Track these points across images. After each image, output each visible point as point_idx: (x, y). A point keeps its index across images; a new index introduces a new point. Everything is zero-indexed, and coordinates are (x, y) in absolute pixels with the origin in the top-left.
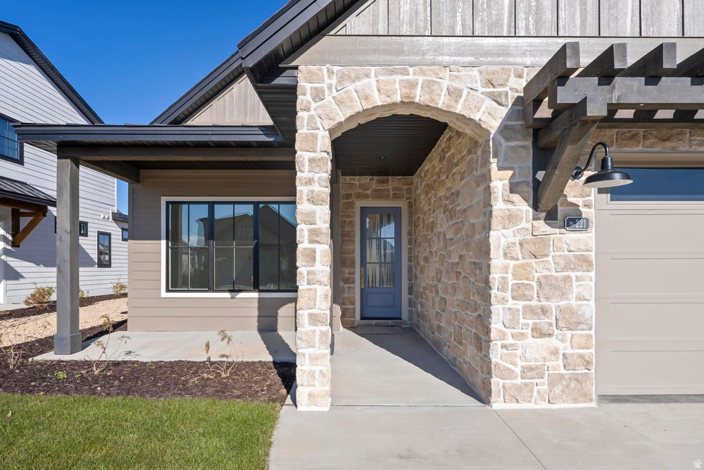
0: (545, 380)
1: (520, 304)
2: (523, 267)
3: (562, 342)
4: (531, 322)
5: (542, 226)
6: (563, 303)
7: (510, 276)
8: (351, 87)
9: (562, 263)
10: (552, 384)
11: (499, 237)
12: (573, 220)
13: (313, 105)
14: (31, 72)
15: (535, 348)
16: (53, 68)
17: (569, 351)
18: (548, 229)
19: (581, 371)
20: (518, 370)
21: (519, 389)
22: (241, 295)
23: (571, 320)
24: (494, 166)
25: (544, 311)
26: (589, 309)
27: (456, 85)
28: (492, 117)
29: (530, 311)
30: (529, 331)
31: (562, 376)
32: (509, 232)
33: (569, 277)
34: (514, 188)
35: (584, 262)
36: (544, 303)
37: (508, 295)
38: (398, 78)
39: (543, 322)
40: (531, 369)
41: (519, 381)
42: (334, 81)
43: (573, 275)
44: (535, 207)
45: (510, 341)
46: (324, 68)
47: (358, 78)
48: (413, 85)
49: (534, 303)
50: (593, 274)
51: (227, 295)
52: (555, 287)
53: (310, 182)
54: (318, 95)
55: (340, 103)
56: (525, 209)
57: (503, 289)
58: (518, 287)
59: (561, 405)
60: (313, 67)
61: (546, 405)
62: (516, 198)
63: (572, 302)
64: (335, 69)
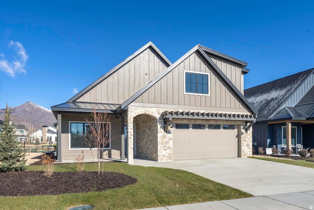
0: (166, 157)
1: (162, 145)
2: (162, 140)
3: (168, 151)
4: (164, 148)
5: (165, 133)
6: (168, 145)
7: (161, 141)
8: (136, 111)
9: (168, 139)
10: (167, 158)
11: (159, 135)
12: (169, 132)
13: (131, 113)
15: (164, 152)
17: (169, 152)
18: (166, 134)
19: (171, 155)
20: (162, 156)
21: (162, 159)
23: (169, 148)
24: (158, 123)
25: (165, 146)
26: (172, 146)
27: (153, 111)
28: (158, 116)
29: (163, 146)
30: (163, 150)
31: (168, 156)
32: (160, 134)
34: (161, 127)
35: (171, 139)
36: (165, 145)
37: (160, 144)
38: (144, 109)
39: (165, 148)
40: (164, 155)
41: (162, 157)
42: (134, 109)
43: (169, 141)
44: (164, 130)
45: (160, 151)
47: (138, 109)
48: (146, 111)
49: (164, 145)
50: (172, 141)
52: (167, 143)
53: (130, 126)
54: (131, 112)
55: (135, 113)
56: (162, 130)
57: (160, 143)
58: (162, 143)
59: (168, 161)
60: (131, 107)
61: (166, 161)
62: (161, 129)
63: (169, 145)
64: (134, 107)
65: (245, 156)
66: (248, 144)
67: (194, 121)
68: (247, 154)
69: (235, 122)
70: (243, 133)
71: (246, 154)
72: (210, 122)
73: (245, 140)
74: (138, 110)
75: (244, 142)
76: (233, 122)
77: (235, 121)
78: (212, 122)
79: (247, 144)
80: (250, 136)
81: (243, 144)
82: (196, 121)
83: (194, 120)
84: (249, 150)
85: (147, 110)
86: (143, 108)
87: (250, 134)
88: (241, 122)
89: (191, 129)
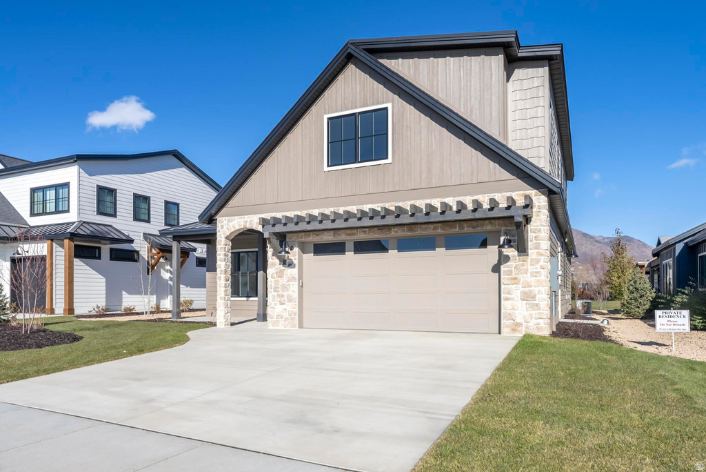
0: (283, 319)
1: (276, 293)
2: (276, 281)
3: (288, 306)
4: (279, 300)
5: (281, 267)
6: (288, 293)
7: (273, 284)
9: (288, 279)
10: (285, 321)
11: (270, 271)
12: (290, 265)
13: (221, 230)
14: (183, 172)
15: (279, 308)
16: (194, 166)
17: (290, 309)
18: (283, 268)
19: (293, 316)
20: (275, 316)
21: (275, 322)
22: (251, 299)
23: (290, 300)
24: (268, 247)
25: (283, 296)
26: (296, 295)
29: (278, 295)
30: (278, 303)
31: (288, 318)
32: (273, 269)
33: (289, 284)
34: (274, 254)
35: (294, 278)
36: (283, 293)
37: (273, 290)
38: (243, 220)
39: (282, 300)
40: (279, 315)
41: (275, 319)
42: (226, 222)
43: (291, 283)
44: (280, 261)
45: (273, 305)
46: (224, 218)
47: (232, 221)
48: (246, 222)
49: (280, 293)
51: (245, 299)
52: (286, 288)
53: (220, 255)
54: (222, 227)
55: (228, 229)
56: (277, 261)
57: (271, 288)
58: (275, 288)
59: (287, 328)
60: (221, 218)
61: (283, 328)
62: (274, 257)
63: (291, 293)
64: (227, 218)
65: (514, 330)
66: (531, 292)
67: (349, 235)
68: (524, 324)
69: (477, 226)
70: (507, 258)
71: (519, 325)
72: (393, 233)
73: (515, 279)
74: (233, 223)
75: (513, 286)
76: (468, 227)
77: (475, 223)
78: (396, 232)
79: (524, 293)
80: (538, 266)
81: (509, 293)
82: (354, 234)
83: (348, 232)
84: (534, 312)
85: (249, 220)
86: (241, 218)
87: (538, 261)
88: (501, 222)
89: (350, 254)
